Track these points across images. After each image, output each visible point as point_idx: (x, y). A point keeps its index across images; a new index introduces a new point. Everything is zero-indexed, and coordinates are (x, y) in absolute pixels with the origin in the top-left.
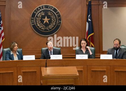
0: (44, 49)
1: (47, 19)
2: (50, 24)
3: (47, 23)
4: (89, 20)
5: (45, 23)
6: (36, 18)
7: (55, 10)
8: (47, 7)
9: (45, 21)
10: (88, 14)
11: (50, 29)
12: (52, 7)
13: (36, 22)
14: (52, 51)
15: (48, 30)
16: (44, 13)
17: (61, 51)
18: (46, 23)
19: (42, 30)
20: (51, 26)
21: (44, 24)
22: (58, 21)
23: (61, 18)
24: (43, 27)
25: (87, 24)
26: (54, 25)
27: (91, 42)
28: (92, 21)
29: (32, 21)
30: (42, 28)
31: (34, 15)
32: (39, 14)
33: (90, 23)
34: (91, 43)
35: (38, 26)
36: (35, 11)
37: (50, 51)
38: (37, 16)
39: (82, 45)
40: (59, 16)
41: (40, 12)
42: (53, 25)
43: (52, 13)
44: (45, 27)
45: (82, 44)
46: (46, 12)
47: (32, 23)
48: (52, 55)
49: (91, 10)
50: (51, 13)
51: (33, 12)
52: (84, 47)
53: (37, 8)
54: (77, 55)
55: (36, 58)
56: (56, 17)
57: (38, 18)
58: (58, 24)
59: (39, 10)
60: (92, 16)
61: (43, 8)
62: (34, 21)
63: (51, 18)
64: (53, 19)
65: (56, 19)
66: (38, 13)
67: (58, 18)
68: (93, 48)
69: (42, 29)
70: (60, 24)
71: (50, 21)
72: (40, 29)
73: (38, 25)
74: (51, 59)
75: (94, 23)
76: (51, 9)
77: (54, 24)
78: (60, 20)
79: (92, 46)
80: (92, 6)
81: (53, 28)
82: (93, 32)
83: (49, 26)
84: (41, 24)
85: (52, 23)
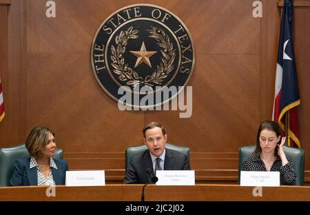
0: (133, 149)
1: (147, 53)
2: (154, 69)
3: (147, 65)
4: (286, 57)
5: (139, 66)
6: (109, 47)
7: (173, 23)
8: (145, 11)
9: (139, 60)
10: (283, 38)
11: (156, 86)
12: (164, 12)
13: (110, 61)
14: (163, 157)
16: (137, 32)
17: (191, 159)
18: (143, 64)
20: (158, 77)
21: (135, 70)
22: (183, 60)
23: (191, 48)
24: (134, 79)
25: (279, 69)
26: (169, 71)
27: (289, 131)
28: (294, 62)
29: (97, 58)
30: (129, 80)
31: (102, 38)
32: (121, 34)
33: (290, 69)
34: (292, 135)
35: (116, 76)
36: (107, 24)
37: (154, 158)
38: (113, 41)
39: (263, 144)
40: (187, 42)
41: (124, 29)
42: (165, 72)
43: (163, 33)
44: (140, 79)
45: (264, 140)
46: (143, 28)
47: (95, 64)
48: (160, 169)
49: (291, 23)
50: (160, 33)
51: (102, 29)
52: (268, 151)
53: (115, 16)
54: (243, 173)
55: (107, 181)
56: (175, 46)
57: (116, 46)
58: (183, 70)
59: (122, 22)
60: (297, 43)
61: (133, 17)
62: (102, 58)
63: (159, 49)
64: (167, 53)
65: (177, 52)
66: (118, 33)
67: (182, 49)
68: (296, 152)
69: (128, 84)
70: (190, 69)
71: (156, 60)
72: (123, 84)
73: (118, 72)
74: (158, 184)
75: (300, 67)
76: (160, 20)
77: (169, 68)
78: (189, 54)
79: (294, 145)
80: (297, 11)
81: (165, 81)
82: (297, 97)
83: (151, 74)
84: (126, 67)
85: (164, 67)
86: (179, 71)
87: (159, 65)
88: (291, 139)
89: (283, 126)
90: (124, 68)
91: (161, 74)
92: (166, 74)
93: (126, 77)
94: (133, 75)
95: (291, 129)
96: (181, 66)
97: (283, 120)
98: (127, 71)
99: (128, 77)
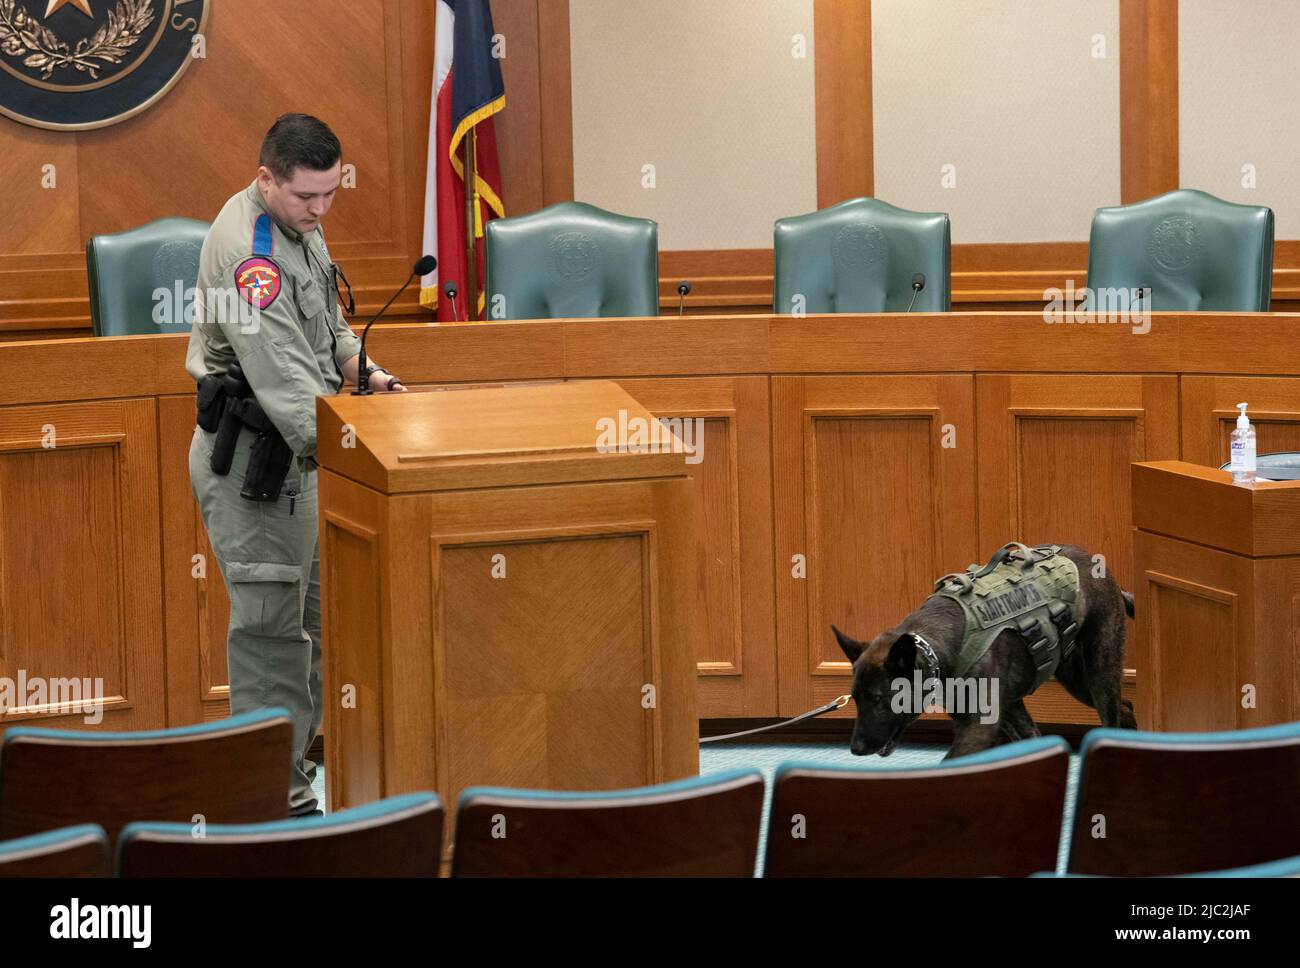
2: (100, 21)
3: (81, 11)
5: (56, 11)
11: (106, 70)
15: (84, 77)
18: (69, 7)
19: (36, 72)
20: (111, 41)
21: (46, 23)
24: (43, 49)
26: (142, 25)
27: (478, 180)
30: (31, 52)
42: (130, 27)
44: (62, 51)
58: (179, 21)
69: (29, 62)
70: (198, 17)
72: (17, 62)
77: (142, 18)
81: (132, 53)
82: (497, 91)
83: (91, 35)
84: (20, 17)
85: (126, 14)
86: (169, 23)
87: (114, 12)
88: (483, 201)
89: (461, 166)
90: (14, 19)
91: (119, 35)
92: (132, 34)
93: (23, 45)
94: (40, 38)
95: (482, 175)
96: (173, 11)
97: (461, 151)
98: (25, 27)
99: (29, 44)
